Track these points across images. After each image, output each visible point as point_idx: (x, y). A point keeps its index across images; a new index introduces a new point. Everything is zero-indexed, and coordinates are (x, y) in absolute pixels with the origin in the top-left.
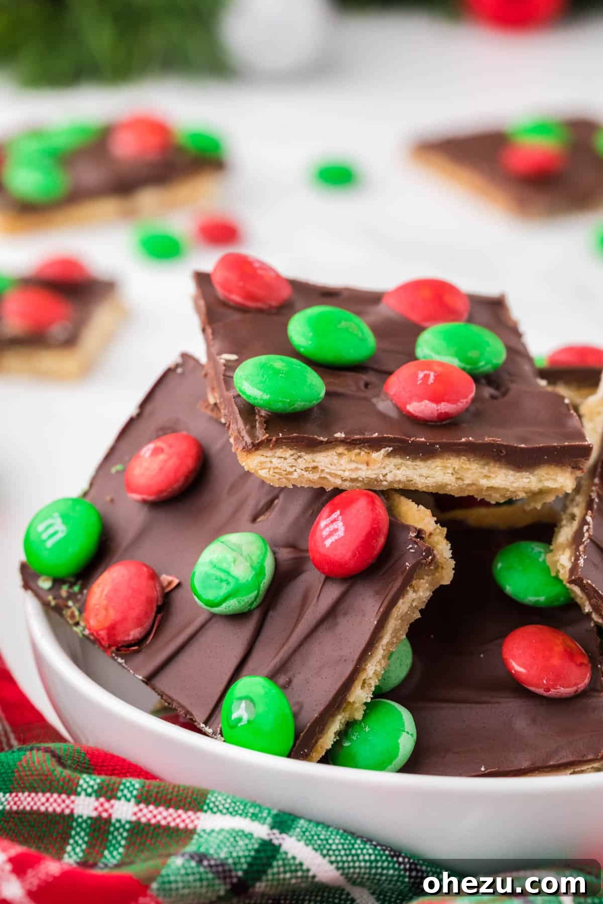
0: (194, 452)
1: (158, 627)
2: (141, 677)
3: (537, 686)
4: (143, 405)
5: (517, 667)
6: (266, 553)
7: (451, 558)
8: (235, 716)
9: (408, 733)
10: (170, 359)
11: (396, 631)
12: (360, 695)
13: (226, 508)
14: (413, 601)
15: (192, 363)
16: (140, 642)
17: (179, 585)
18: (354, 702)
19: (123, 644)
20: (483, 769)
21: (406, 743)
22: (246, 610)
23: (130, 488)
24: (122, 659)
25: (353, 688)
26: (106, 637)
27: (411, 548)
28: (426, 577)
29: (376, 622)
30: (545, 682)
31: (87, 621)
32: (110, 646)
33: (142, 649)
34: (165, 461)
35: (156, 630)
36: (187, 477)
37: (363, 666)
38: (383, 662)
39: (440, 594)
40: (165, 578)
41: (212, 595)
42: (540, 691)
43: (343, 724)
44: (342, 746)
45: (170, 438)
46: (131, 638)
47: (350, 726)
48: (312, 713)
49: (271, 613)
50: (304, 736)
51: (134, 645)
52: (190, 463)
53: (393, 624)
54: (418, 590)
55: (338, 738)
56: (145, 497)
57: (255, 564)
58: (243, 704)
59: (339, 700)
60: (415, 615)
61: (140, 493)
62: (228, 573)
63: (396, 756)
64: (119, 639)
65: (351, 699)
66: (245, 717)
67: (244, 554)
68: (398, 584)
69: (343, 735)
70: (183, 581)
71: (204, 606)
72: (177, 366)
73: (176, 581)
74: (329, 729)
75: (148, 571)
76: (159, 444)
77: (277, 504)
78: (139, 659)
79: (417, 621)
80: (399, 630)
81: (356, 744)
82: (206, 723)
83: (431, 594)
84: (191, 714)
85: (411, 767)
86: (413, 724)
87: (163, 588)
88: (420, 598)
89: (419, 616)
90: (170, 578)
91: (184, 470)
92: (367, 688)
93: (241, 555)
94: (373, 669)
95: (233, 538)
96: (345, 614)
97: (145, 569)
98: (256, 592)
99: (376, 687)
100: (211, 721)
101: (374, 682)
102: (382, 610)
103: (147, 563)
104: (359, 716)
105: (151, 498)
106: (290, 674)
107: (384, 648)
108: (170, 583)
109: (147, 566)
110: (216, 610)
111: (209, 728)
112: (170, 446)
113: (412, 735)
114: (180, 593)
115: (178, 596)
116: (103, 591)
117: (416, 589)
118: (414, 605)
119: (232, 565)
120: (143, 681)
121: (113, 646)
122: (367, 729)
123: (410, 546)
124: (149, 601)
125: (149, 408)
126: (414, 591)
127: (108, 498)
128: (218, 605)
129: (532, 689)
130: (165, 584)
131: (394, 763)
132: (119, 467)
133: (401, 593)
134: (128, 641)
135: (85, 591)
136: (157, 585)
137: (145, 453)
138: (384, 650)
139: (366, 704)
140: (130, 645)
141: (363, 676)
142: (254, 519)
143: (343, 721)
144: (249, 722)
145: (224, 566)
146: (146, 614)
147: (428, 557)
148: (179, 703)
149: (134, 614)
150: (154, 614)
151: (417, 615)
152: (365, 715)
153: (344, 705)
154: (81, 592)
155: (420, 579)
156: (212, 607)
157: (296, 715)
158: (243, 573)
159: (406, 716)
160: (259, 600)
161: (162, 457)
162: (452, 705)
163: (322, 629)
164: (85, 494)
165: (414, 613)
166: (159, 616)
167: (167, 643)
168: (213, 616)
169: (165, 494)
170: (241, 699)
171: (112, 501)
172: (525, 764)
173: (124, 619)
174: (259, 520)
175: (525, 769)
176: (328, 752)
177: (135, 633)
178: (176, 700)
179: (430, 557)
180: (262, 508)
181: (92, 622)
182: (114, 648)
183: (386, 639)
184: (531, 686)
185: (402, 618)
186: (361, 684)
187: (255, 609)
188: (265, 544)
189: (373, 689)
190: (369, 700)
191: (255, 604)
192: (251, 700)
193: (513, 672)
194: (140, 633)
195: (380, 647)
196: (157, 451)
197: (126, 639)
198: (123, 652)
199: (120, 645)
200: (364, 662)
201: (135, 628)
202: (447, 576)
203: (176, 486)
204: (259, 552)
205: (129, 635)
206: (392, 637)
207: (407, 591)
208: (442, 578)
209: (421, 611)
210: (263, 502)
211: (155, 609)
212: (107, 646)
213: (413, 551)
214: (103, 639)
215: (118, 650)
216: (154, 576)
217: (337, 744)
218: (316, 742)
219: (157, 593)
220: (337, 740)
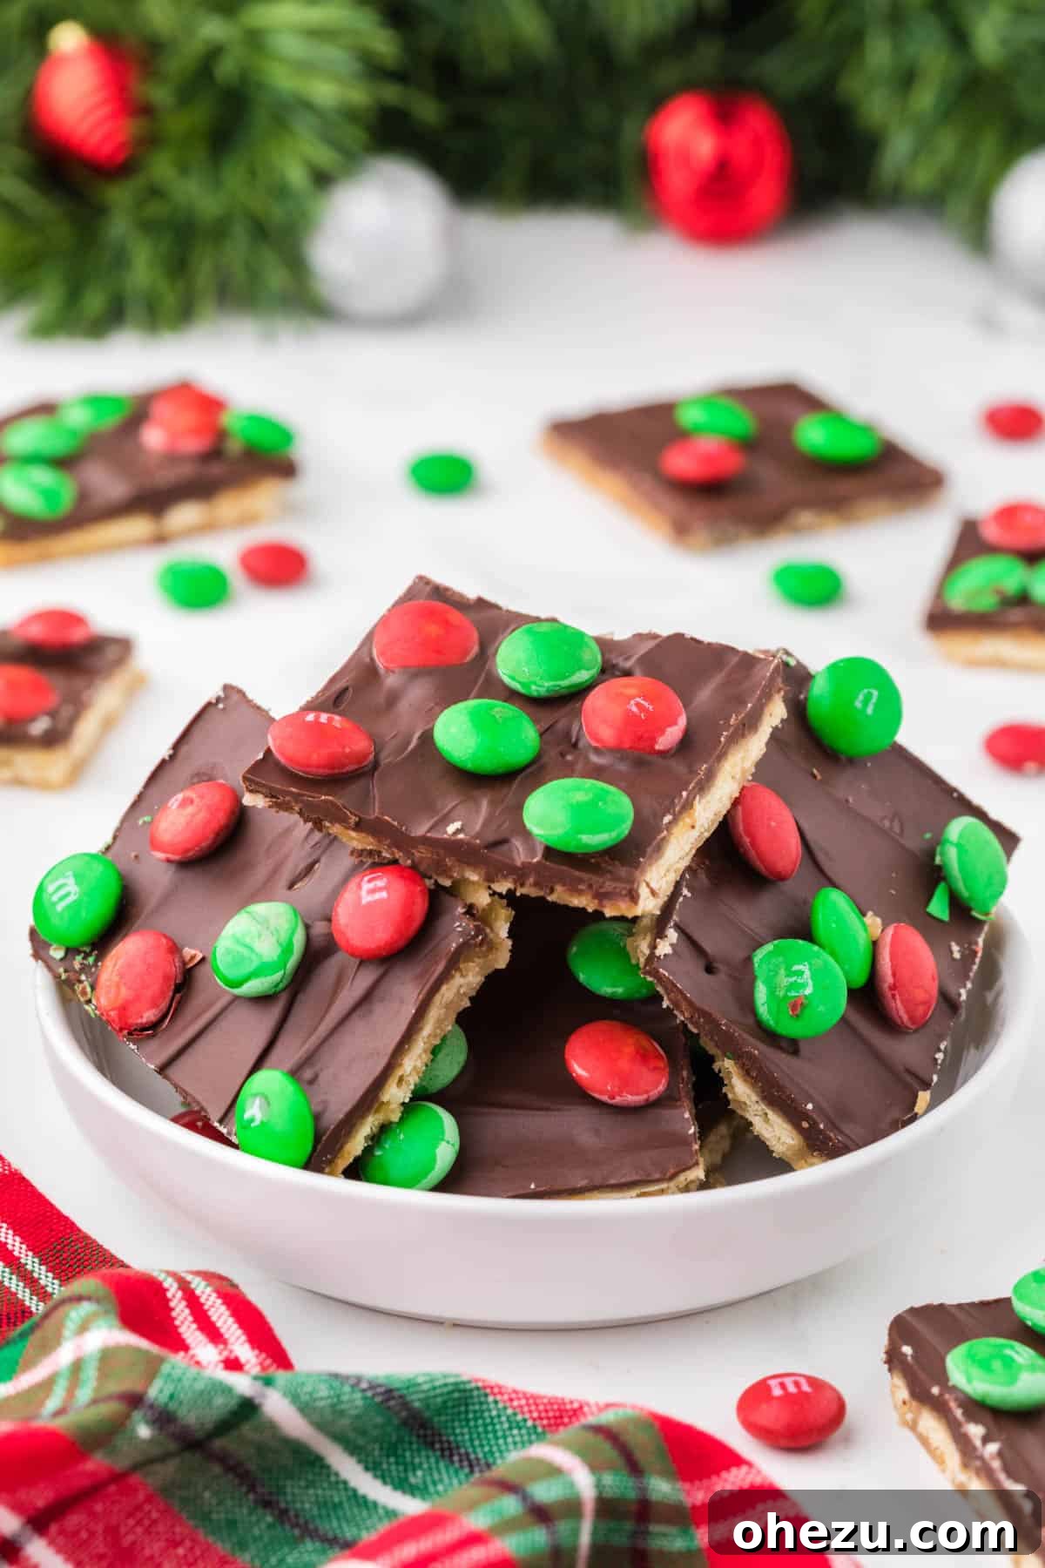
0: (227, 805)
1: (176, 1010)
2: (153, 1067)
3: (601, 1093)
4: (177, 746)
5: (579, 1070)
6: (296, 926)
7: (508, 938)
8: (247, 1116)
9: (448, 1142)
10: (212, 691)
11: (440, 1022)
12: (396, 1094)
13: (261, 872)
14: (461, 986)
15: (235, 697)
16: (154, 1026)
17: (203, 959)
18: (388, 1103)
19: (135, 1027)
20: (533, 1186)
21: (445, 1153)
22: (271, 992)
23: (155, 845)
24: (134, 1044)
25: (387, 1087)
26: (117, 1020)
27: (458, 926)
28: (476, 960)
29: (413, 1011)
30: (609, 1088)
31: (98, 1000)
32: (121, 1029)
33: (157, 1034)
34: (193, 816)
35: (174, 1012)
36: (217, 834)
37: (399, 1061)
38: (424, 1056)
39: (493, 980)
40: (188, 952)
41: (233, 974)
42: (605, 1098)
43: (376, 1128)
44: (373, 1155)
45: (202, 787)
46: (144, 1020)
47: (384, 1129)
48: (336, 1113)
49: (301, 997)
50: (325, 1141)
51: (147, 1029)
52: (221, 818)
53: (434, 1013)
54: (467, 975)
55: (370, 1143)
56: (170, 856)
57: (282, 940)
58: (257, 1102)
59: (370, 1099)
60: (463, 1003)
61: (164, 852)
62: (251, 949)
63: (433, 1168)
64: (130, 1021)
65: (385, 1097)
66: (259, 1117)
67: (272, 928)
68: (440, 968)
69: (376, 1139)
70: (207, 955)
71: (224, 986)
72: (218, 700)
73: (200, 956)
74: (357, 1132)
75: (167, 943)
76: (190, 794)
77: (318, 869)
78: (153, 1045)
79: (465, 1010)
80: (444, 1020)
81: (389, 1154)
82: (221, 1121)
83: (483, 979)
84: (206, 1111)
85: (448, 1184)
86: (457, 1131)
87: (184, 963)
88: (468, 984)
89: (468, 1004)
90: (193, 952)
91: (215, 826)
92: (404, 1085)
93: (268, 928)
94: (413, 1064)
95: (260, 908)
96: (382, 1000)
97: (164, 941)
98: (282, 972)
99: (416, 1085)
100: (227, 1120)
101: (413, 1081)
102: (421, 997)
103: (168, 934)
104: (395, 1117)
105: (176, 857)
106: (317, 1068)
107: (426, 1040)
108: (193, 957)
109: (165, 936)
110: (237, 991)
111: (225, 1127)
112: (202, 797)
113: (453, 1145)
114: (203, 969)
115: (201, 973)
116: (115, 965)
117: (464, 973)
118: (462, 991)
119: (257, 940)
120: (156, 1071)
121: (125, 1029)
122: (402, 1136)
123: (458, 924)
124: (166, 978)
125: (184, 749)
126: (462, 976)
127: (133, 854)
128: (239, 984)
129: (596, 1096)
130: (187, 958)
131: (429, 1177)
132: (147, 819)
133: (444, 978)
134: (141, 1024)
135: (100, 964)
136: (176, 960)
137: (172, 805)
138: (425, 1043)
139: (403, 1104)
140: (144, 1028)
141: (399, 1073)
142: (291, 886)
143: (376, 1123)
144: (262, 1122)
145: (248, 940)
146: (163, 993)
147: (477, 936)
148: (194, 1098)
149: (149, 993)
150: (171, 994)
151: (466, 1003)
152: (401, 1119)
153: (376, 1105)
154: (95, 964)
155: (468, 961)
156: (232, 987)
157: (317, 1117)
158: (268, 950)
159: (448, 1123)
160: (285, 982)
161: (190, 810)
162: (509, 1111)
163: (355, 1016)
164: (108, 848)
165: (462, 1000)
166: (178, 996)
167: (185, 1028)
168: (236, 998)
169: (190, 854)
170: (255, 1095)
171: (136, 857)
172: (583, 1183)
173: (137, 998)
174: (296, 887)
175: (581, 1188)
176: (357, 1160)
177: (149, 1016)
178: (191, 1095)
179: (480, 938)
180: (300, 874)
181: (104, 1002)
182: (125, 1032)
183: (428, 1029)
184: (596, 1092)
185: (447, 1006)
186: (396, 1081)
187: (280, 992)
188: (296, 916)
189: (412, 1087)
190: (407, 1100)
191: (281, 986)
192: (266, 1098)
193: (574, 1075)
194: (155, 1015)
195: (420, 1039)
196: (187, 802)
197: (139, 1021)
198: (135, 1036)
199: (133, 1028)
200: (401, 1055)
201: (148, 1009)
202: (502, 960)
203: (204, 844)
204: (286, 926)
205: (142, 1017)
206: (435, 1028)
207: (453, 977)
208: (496, 960)
209: (471, 999)
210: (302, 866)
211: (173, 987)
212: (118, 1029)
213: (459, 929)
214: (114, 1021)
215: (130, 1034)
216: (174, 949)
217: (368, 1151)
218: (342, 1147)
219: (175, 970)
220: (368, 1146)
